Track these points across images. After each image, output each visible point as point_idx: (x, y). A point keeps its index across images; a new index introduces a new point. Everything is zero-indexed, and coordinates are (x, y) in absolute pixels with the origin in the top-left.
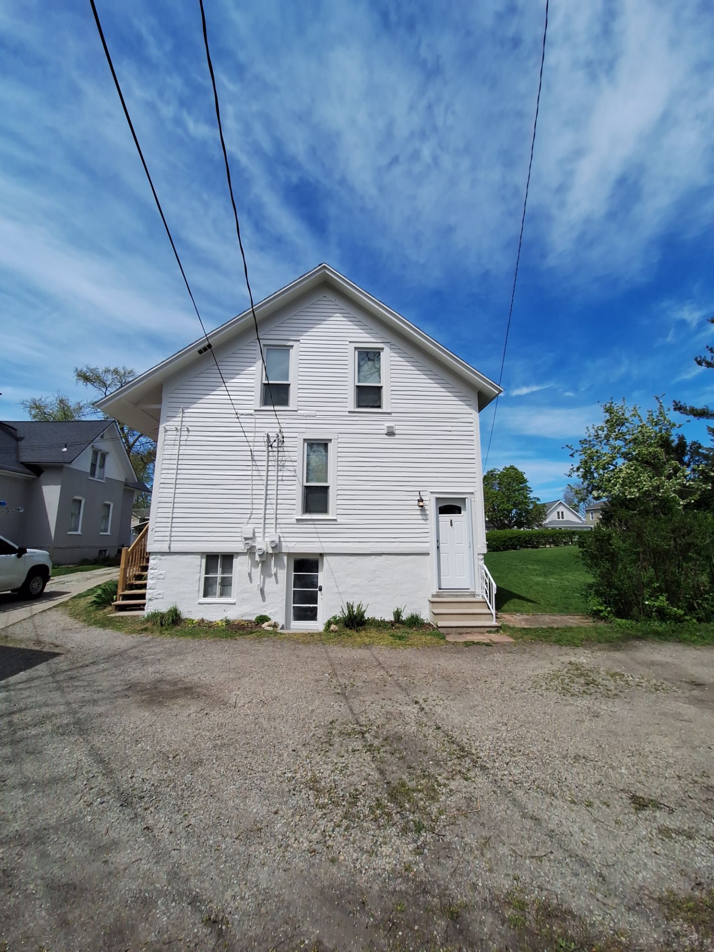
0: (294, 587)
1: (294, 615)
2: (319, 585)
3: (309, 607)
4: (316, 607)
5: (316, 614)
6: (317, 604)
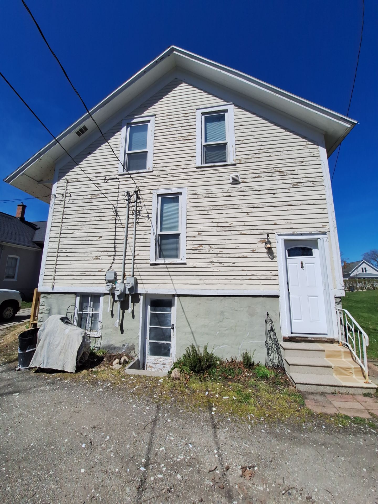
0: (150, 325)
1: (151, 350)
2: (172, 324)
3: (163, 344)
4: (169, 343)
5: (169, 350)
6: (170, 341)
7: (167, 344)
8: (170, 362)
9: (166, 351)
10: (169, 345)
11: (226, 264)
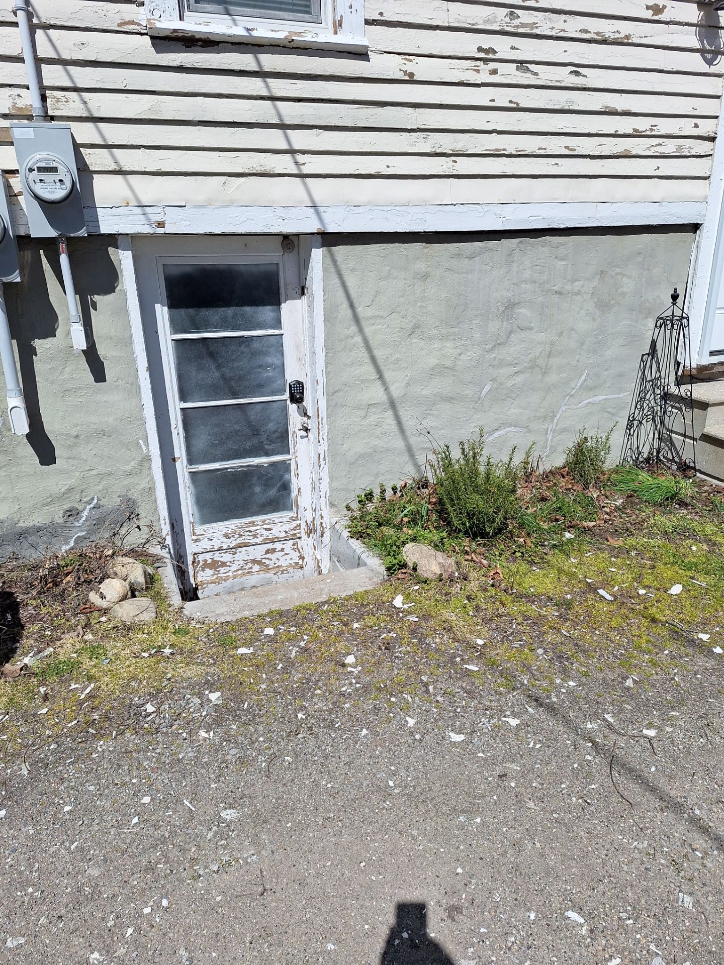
0: (183, 397)
1: (200, 502)
2: (290, 377)
3: (258, 467)
4: (283, 462)
5: (286, 487)
6: (288, 452)
7: (273, 465)
8: (295, 529)
9: (272, 492)
10: (285, 467)
11: (547, 75)
